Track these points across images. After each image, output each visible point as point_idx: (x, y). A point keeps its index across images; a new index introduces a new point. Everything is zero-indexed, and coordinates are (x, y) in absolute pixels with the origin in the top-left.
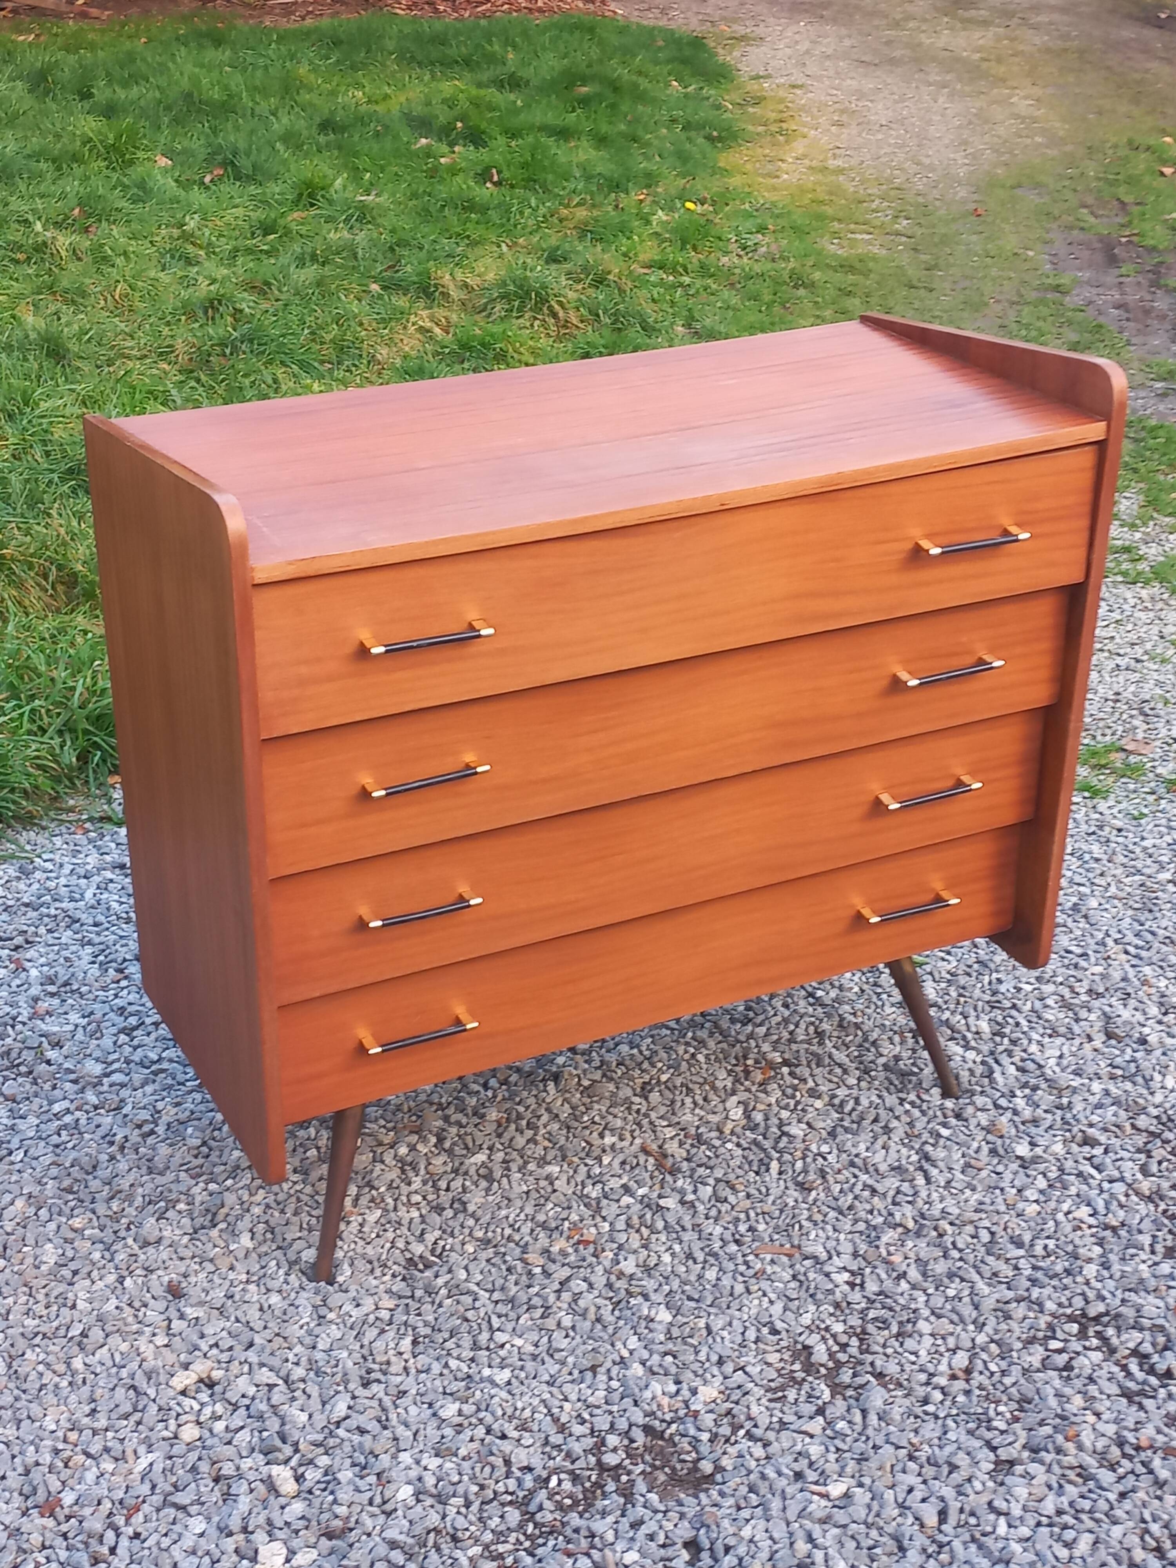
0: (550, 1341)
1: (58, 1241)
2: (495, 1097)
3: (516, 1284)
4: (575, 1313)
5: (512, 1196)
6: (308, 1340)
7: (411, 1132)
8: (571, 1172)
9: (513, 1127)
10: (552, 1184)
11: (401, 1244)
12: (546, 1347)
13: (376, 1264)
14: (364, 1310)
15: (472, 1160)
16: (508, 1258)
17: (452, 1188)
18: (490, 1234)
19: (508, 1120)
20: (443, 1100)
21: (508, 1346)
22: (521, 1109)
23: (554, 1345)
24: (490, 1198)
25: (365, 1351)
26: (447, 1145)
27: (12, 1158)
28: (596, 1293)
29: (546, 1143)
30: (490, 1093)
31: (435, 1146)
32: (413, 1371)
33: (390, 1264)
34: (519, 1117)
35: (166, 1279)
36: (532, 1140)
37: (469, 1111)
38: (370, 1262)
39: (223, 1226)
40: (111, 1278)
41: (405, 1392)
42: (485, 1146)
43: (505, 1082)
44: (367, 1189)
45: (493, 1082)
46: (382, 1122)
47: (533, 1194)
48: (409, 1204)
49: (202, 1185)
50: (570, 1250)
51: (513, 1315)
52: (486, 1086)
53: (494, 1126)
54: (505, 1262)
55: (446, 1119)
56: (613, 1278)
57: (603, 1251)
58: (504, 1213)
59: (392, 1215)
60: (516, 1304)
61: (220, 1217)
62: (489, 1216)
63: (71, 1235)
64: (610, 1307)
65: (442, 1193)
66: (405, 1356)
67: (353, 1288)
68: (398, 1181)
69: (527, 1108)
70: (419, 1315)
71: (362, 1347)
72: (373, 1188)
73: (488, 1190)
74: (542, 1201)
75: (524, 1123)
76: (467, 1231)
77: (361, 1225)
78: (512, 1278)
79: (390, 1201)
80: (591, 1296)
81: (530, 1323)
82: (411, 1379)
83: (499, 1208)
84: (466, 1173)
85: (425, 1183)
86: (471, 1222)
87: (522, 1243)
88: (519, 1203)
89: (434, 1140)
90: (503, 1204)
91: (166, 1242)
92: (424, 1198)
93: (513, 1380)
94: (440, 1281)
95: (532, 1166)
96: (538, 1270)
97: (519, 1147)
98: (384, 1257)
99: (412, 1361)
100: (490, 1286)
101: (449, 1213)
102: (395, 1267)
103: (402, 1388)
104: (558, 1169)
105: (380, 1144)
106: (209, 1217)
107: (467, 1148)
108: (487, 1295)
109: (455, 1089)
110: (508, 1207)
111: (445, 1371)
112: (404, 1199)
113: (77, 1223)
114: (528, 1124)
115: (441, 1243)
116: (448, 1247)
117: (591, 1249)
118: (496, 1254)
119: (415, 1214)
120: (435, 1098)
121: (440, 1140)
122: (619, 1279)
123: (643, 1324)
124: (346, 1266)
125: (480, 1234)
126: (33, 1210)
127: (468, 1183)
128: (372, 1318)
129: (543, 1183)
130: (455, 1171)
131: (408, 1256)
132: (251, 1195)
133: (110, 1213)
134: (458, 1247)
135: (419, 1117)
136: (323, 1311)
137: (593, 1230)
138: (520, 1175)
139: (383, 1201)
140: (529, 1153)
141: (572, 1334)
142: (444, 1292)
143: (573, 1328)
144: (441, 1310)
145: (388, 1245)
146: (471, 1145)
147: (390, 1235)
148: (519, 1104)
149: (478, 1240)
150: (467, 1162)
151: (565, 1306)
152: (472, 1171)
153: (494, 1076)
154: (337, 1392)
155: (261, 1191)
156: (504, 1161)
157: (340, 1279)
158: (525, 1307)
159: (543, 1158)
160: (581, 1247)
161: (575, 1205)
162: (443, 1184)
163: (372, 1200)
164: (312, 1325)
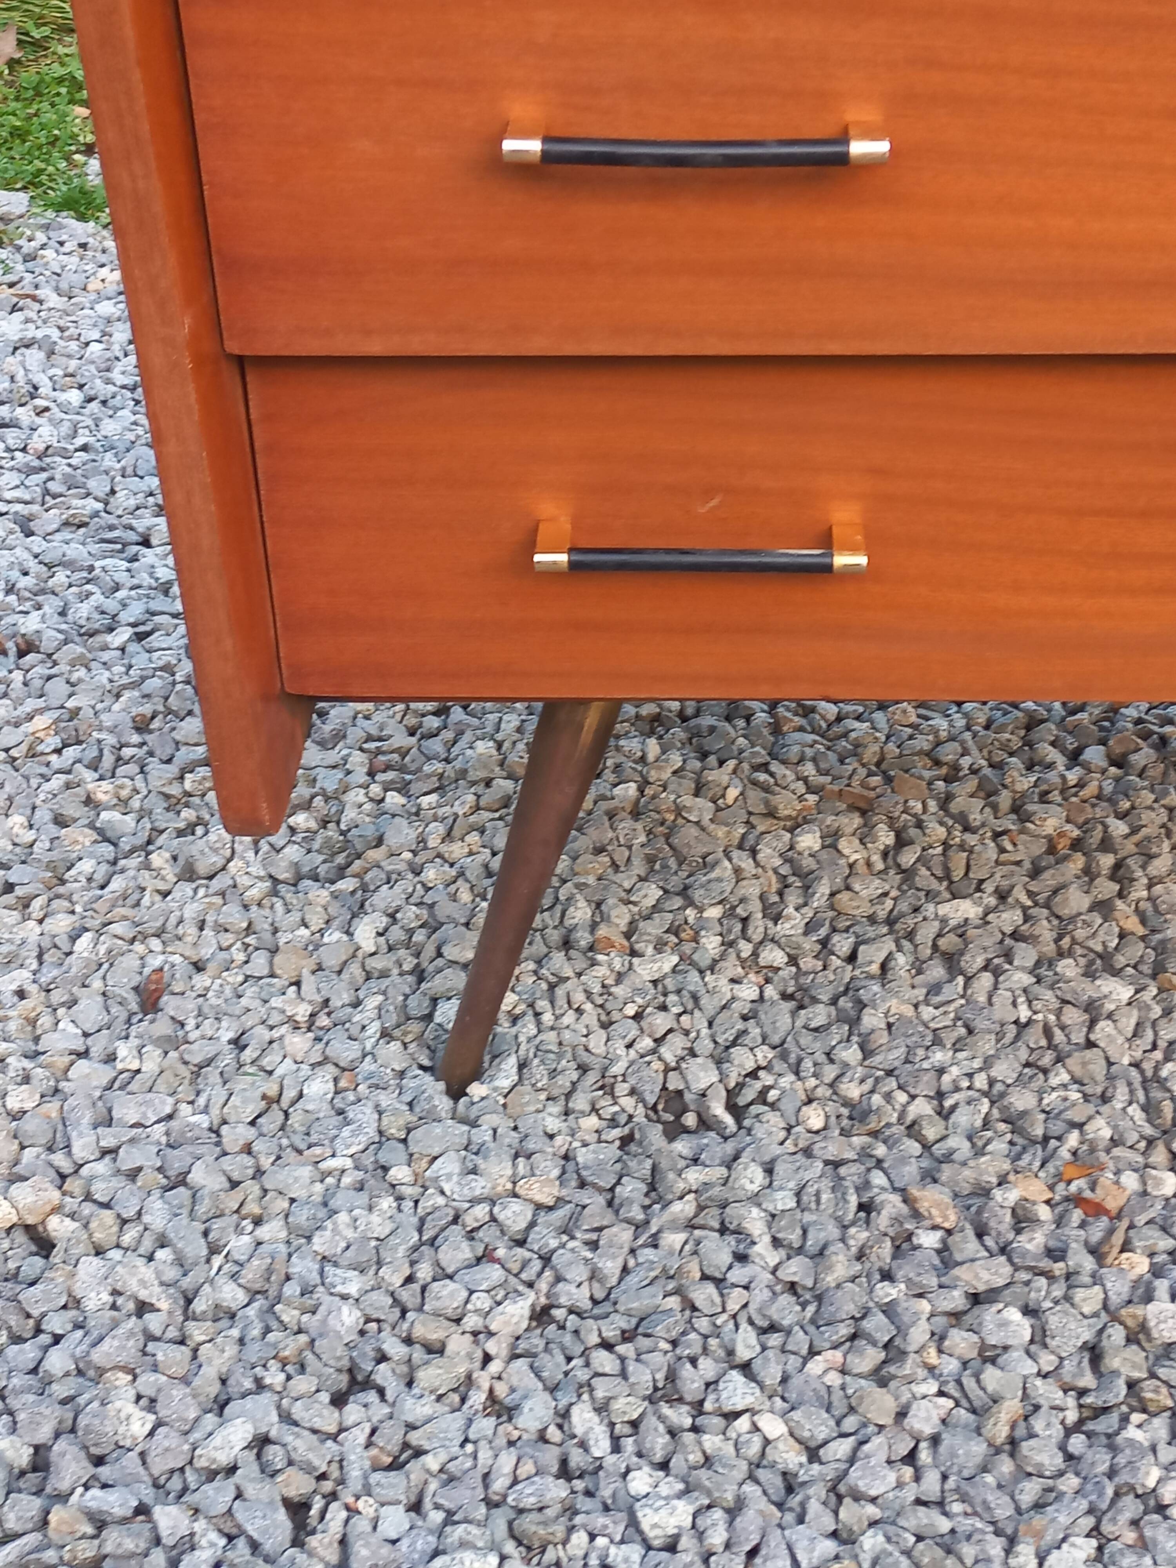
0: (852, 1460)
1: (43, 815)
2: (1081, 785)
3: (860, 1256)
4: (963, 1399)
5: (980, 1024)
6: (301, 1217)
7: (852, 808)
8: (1157, 1011)
9: (1078, 862)
10: (1092, 1024)
11: (669, 1053)
12: (829, 1471)
13: (592, 1077)
14: (479, 1186)
15: (944, 909)
16: (878, 1179)
17: (860, 958)
18: (877, 1100)
19: (1076, 845)
20: (965, 762)
21: (743, 1424)
22: (1119, 828)
23: (854, 1473)
24: (927, 1012)
25: (408, 1296)
26: (908, 858)
27: (109, 638)
28: (1047, 1361)
29: (1133, 924)
30: (1073, 777)
31: (885, 855)
32: (477, 1398)
33: (622, 1089)
34: (1106, 845)
35: (156, 961)
36: (1103, 907)
37: (1005, 799)
38: (583, 1069)
39: (347, 885)
40: (61, 924)
41: (419, 1453)
42: (989, 887)
43: (1119, 762)
44: (678, 902)
45: (1094, 754)
46: (809, 769)
47: (1035, 1037)
48: (752, 963)
49: (376, 789)
50: (1044, 1213)
51: (800, 1341)
52: (1074, 757)
53: (1039, 848)
54: (867, 1185)
55: (945, 801)
56: (1117, 1334)
57: (1126, 1247)
58: (939, 1056)
59: (694, 976)
60: (828, 1311)
61: (357, 865)
62: (901, 1052)
63: (72, 809)
64: (1072, 1416)
65: (835, 962)
66: (491, 1347)
67: (489, 1121)
68: (755, 906)
69: (1134, 831)
70: (594, 1245)
71: (409, 1279)
72: (690, 903)
73: (935, 989)
74: (1047, 1059)
75: (1107, 861)
76: (830, 1072)
77: (620, 977)
78: (859, 1235)
79: (711, 944)
80: (1030, 1367)
81: (834, 1379)
82: (453, 1424)
83: (937, 1042)
84: (910, 935)
85: (810, 928)
86: (851, 1054)
87: (939, 1150)
88: (987, 1045)
89: (886, 838)
90: (949, 1038)
91: (216, 884)
92: (793, 960)
93: (685, 1542)
94: (694, 1176)
95: (1068, 968)
96: (929, 1240)
97: (1065, 912)
98: (617, 1069)
99: (495, 1367)
100: (794, 1237)
101: (819, 1015)
102: (628, 1103)
103: (414, 1438)
104: (1125, 993)
105: (771, 814)
106: (340, 859)
107: (947, 876)
108: (773, 1258)
109: (1005, 747)
110: (957, 1046)
111: (554, 1434)
112: (746, 949)
113: (103, 791)
114: (1118, 866)
115: (766, 1079)
116: (773, 1095)
117: (1097, 1230)
118: (864, 1154)
119: (748, 992)
120: (948, 752)
121: (901, 842)
122: (1131, 1339)
123: (1130, 1507)
124: (510, 1064)
125: (853, 1090)
126: (54, 742)
127: (901, 960)
128: (481, 1212)
129: (1073, 1016)
130: (891, 921)
131: (674, 1083)
132: (448, 836)
133: (175, 790)
134: (788, 1106)
135: (889, 780)
136: (392, 1154)
137: (1130, 1181)
138: (1027, 980)
139: (695, 939)
140: (1080, 934)
141: (924, 1455)
142: (684, 1208)
143: (935, 1440)
144: (648, 1254)
145: (647, 1043)
146: (958, 873)
147: (661, 1022)
148: (1122, 816)
149: (846, 1103)
150: (930, 909)
151: (950, 1366)
152: (926, 933)
153: (1103, 742)
154: (260, 1386)
155: (474, 838)
156: (1016, 935)
157: (476, 1090)
158: (844, 1330)
159: (1106, 957)
160: (1077, 1215)
161: (1121, 1094)
162: (843, 944)
163: (673, 930)
164: (346, 1180)
